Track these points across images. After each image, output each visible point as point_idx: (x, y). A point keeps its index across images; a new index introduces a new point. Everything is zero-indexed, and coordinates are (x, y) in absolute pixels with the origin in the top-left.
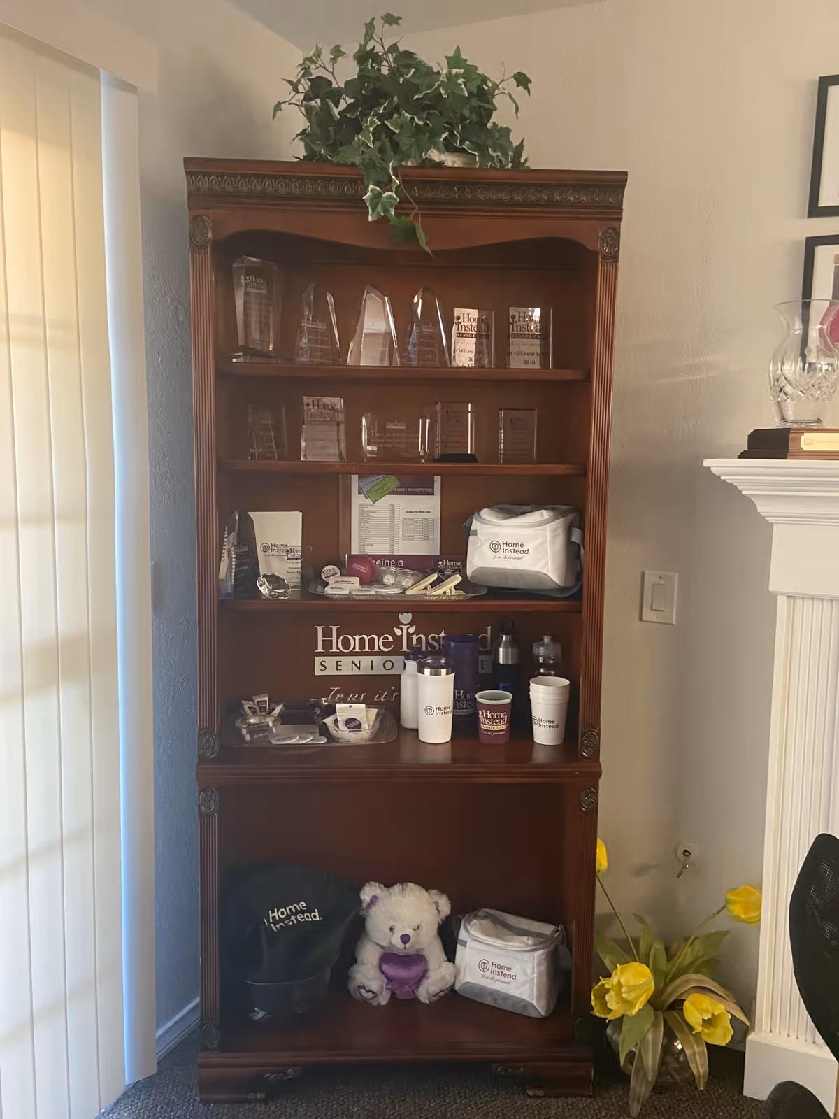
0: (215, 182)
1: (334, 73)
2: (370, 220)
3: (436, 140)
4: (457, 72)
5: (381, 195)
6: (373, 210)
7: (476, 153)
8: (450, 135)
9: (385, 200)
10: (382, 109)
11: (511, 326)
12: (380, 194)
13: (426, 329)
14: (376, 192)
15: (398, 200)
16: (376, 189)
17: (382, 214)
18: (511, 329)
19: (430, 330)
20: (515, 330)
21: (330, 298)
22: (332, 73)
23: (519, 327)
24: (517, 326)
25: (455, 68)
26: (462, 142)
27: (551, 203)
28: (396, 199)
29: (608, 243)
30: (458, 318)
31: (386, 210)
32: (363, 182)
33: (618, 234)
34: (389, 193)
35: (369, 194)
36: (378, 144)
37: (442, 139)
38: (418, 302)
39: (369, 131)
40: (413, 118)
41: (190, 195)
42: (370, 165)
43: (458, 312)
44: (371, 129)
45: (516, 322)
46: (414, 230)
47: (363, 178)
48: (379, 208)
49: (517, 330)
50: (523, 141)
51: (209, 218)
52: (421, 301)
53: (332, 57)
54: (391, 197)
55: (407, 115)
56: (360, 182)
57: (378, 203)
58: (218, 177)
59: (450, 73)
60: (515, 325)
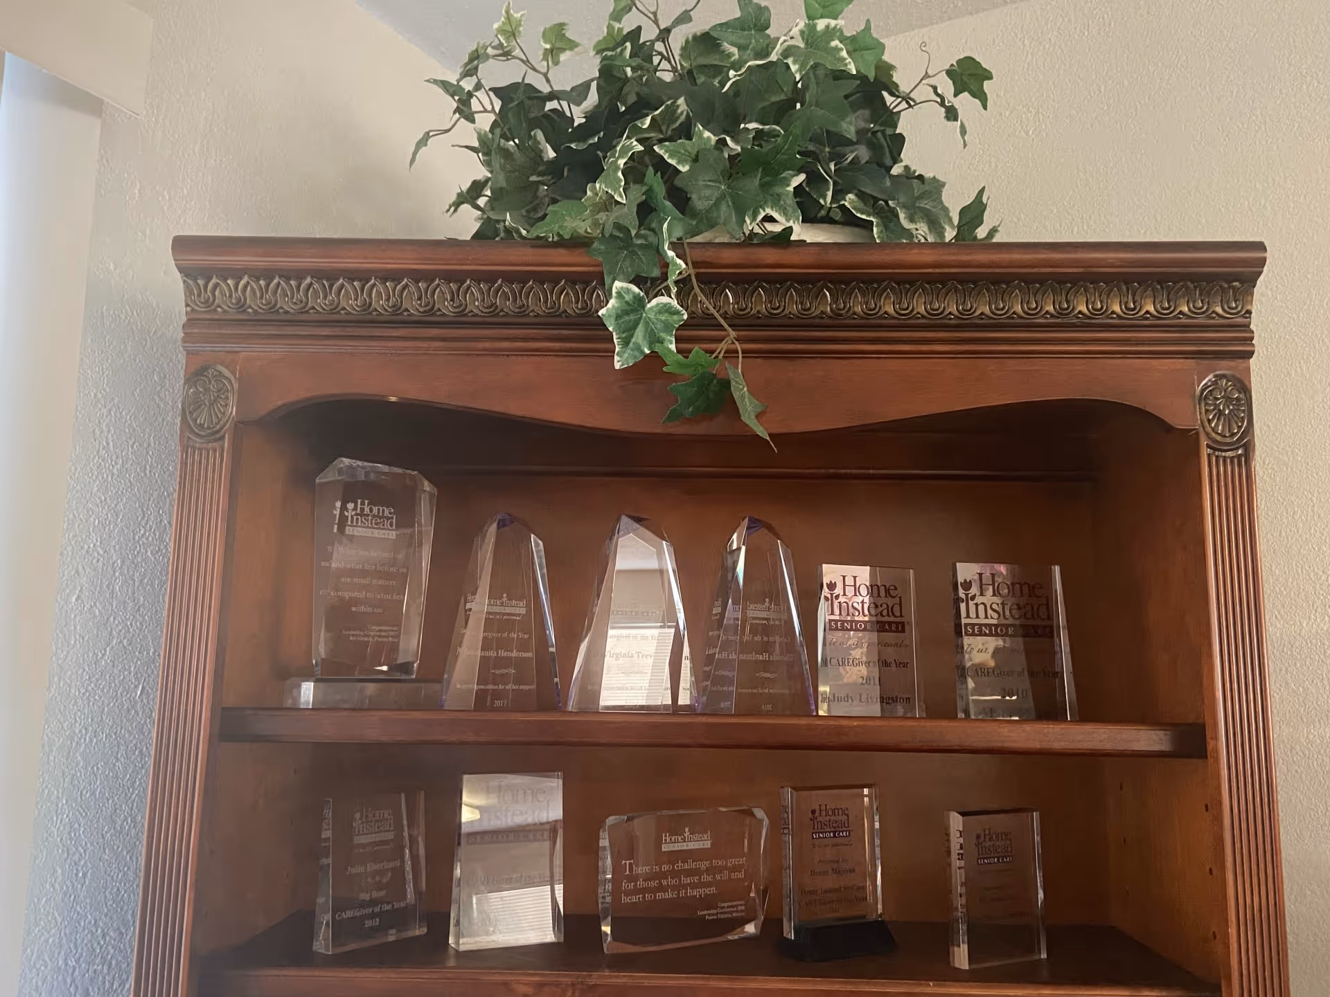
0: (253, 290)
1: (549, 75)
2: (617, 366)
3: (778, 190)
4: (827, 27)
5: (643, 307)
6: (626, 342)
7: (871, 219)
8: (808, 180)
9: (652, 316)
10: (648, 120)
11: (963, 606)
12: (639, 304)
13: (757, 612)
14: (628, 298)
15: (685, 317)
16: (628, 291)
17: (647, 351)
18: (963, 613)
19: (764, 615)
20: (972, 614)
21: (537, 545)
22: (545, 75)
23: (981, 608)
24: (977, 605)
25: (822, 17)
26: (839, 194)
27: (1064, 322)
28: (678, 313)
29: (1221, 413)
30: (832, 586)
31: (654, 339)
32: (602, 283)
33: (1245, 390)
34: (664, 299)
35: (612, 302)
36: (638, 194)
37: (791, 189)
38: (739, 549)
39: (618, 168)
40: (722, 142)
41: (190, 322)
42: (620, 239)
43: (830, 572)
44: (621, 162)
45: (973, 598)
46: (726, 384)
47: (602, 274)
48: (639, 336)
49: (977, 617)
50: (982, 191)
51: (233, 373)
52: (743, 548)
53: (548, 46)
54: (667, 309)
55: (707, 134)
56: (594, 282)
57: (635, 327)
58: (258, 279)
59: (811, 28)
60: (971, 603)
